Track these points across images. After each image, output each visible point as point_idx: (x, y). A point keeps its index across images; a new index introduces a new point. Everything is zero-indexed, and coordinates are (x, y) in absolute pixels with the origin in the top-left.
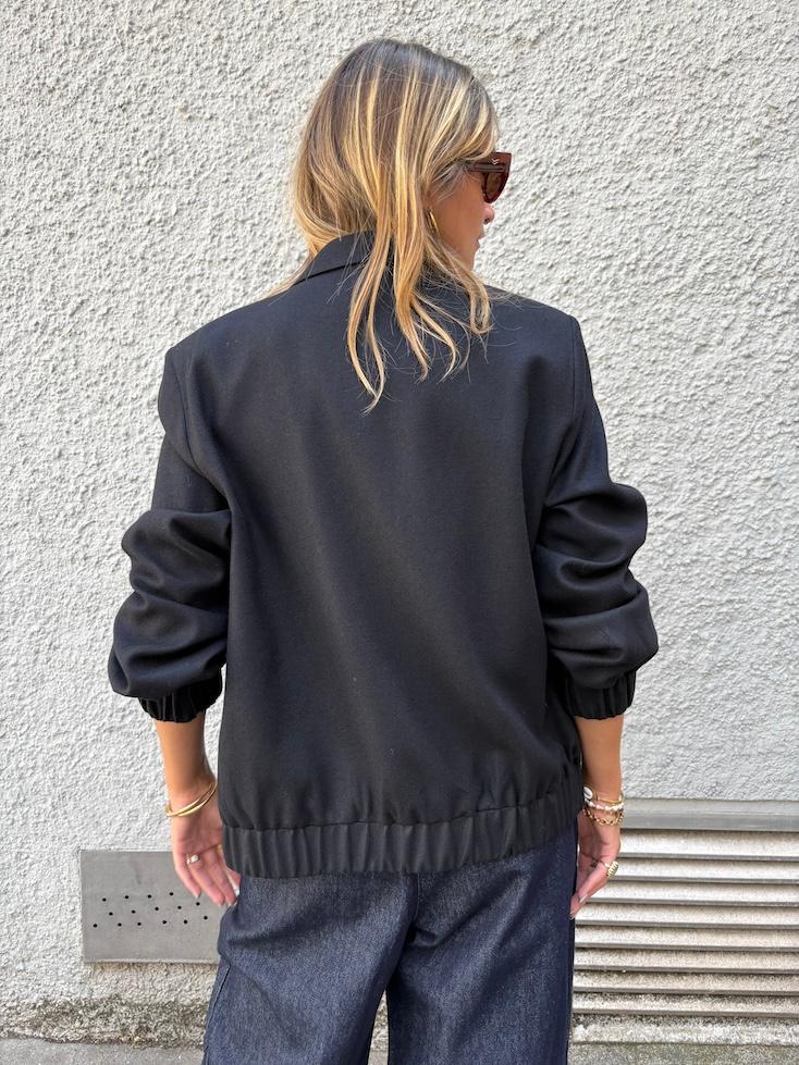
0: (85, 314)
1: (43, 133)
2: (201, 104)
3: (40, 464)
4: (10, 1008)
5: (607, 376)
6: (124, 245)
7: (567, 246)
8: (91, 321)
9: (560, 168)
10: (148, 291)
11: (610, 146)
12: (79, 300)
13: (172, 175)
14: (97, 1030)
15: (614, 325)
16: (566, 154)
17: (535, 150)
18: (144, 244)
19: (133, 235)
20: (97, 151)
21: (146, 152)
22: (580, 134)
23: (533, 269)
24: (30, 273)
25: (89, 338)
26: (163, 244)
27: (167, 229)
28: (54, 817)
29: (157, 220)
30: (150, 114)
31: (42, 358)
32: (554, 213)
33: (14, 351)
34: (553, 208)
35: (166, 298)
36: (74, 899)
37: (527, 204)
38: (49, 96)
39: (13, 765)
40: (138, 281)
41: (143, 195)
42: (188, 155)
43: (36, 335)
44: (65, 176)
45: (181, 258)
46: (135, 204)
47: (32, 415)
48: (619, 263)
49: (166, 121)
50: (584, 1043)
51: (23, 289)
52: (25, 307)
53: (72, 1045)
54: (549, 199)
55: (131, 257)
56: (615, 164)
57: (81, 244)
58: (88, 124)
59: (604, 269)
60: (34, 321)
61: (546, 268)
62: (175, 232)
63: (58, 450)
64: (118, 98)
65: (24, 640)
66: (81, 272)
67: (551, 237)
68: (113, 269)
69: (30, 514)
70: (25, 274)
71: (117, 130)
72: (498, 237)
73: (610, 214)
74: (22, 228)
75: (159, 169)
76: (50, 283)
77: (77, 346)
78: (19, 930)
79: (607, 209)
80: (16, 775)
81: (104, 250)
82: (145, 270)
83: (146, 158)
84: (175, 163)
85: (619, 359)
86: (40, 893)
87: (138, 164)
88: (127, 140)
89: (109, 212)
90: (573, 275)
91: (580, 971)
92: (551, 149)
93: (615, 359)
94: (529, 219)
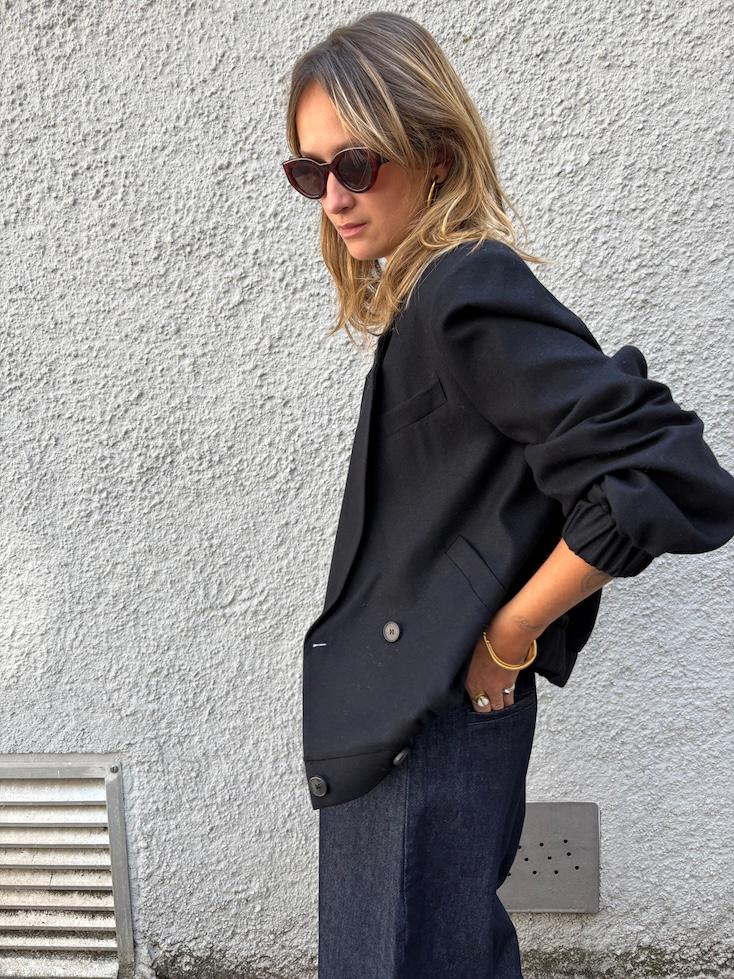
2: (621, 52)
6: (531, 197)
10: (553, 243)
13: (585, 124)
18: (552, 195)
19: (541, 187)
20: (511, 102)
21: (562, 101)
26: (571, 195)
27: (576, 179)
29: (567, 171)
30: (567, 63)
35: (571, 250)
38: (464, 46)
41: (555, 145)
42: (604, 104)
45: (589, 209)
46: (545, 155)
49: (584, 69)
55: (538, 210)
58: (503, 74)
62: (585, 183)
64: (535, 47)
71: (532, 79)
75: (572, 120)
82: (550, 223)
83: (560, 108)
84: (590, 112)
87: (552, 114)
88: (542, 90)
89: (518, 164)
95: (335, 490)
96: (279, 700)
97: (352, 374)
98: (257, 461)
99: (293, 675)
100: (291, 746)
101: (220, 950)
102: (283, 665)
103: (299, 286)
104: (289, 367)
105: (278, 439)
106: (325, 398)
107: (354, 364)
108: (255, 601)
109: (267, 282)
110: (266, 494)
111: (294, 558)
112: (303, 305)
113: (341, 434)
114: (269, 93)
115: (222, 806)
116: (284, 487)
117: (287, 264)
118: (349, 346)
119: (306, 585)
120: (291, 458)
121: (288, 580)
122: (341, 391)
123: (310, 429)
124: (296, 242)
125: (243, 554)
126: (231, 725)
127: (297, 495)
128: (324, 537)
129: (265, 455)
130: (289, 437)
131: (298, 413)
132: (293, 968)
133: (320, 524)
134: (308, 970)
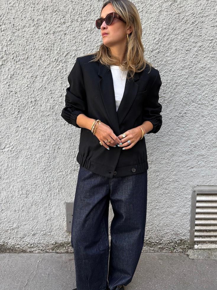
0: (69, 56)
1: (57, 5)
3: (56, 98)
4: (46, 245)
5: (210, 73)
6: (80, 37)
7: (201, 37)
8: (70, 58)
9: (200, 15)
10: (86, 50)
11: (213, 9)
12: (67, 52)
13: (93, 17)
14: (70, 250)
15: (212, 59)
16: (201, 11)
17: (193, 10)
18: (85, 37)
19: (82, 34)
20: (73, 10)
21: (86, 10)
22: (205, 6)
24: (54, 45)
25: (69, 63)
26: (91, 37)
27: (92, 32)
28: (58, 194)
29: (89, 30)
31: (57, 69)
32: (197, 27)
33: (49, 67)
36: (64, 215)
37: (190, 25)
39: (48, 180)
40: (83, 47)
41: (85, 23)
42: (98, 11)
43: (55, 62)
44: (64, 17)
45: (95, 41)
46: (83, 25)
47: (54, 85)
48: (214, 41)
49: (92, 1)
50: (197, 249)
51: (52, 49)
52: (52, 55)
53: (64, 254)
54: (196, 23)
55: (82, 40)
56: (214, 14)
57: (68, 37)
58: (70, 2)
59: (211, 43)
60: (55, 58)
61: (195, 43)
62: (94, 33)
63: (61, 94)
65: (51, 147)
66: (68, 44)
67: (196, 34)
68: (77, 44)
69: (53, 112)
70: (52, 45)
72: (182, 34)
73: (212, 28)
74: (52, 32)
75: (90, 15)
76: (59, 48)
77: (66, 65)
78: (49, 224)
79: (212, 26)
80: (49, 183)
81: (74, 38)
82: (85, 44)
83: (86, 12)
84: (94, 13)
86: (55, 214)
87: (84, 14)
88: (81, 7)
89: (76, 27)
90: (202, 45)
91: (196, 231)
92: (197, 10)
93: (212, 68)
94: (191, 29)
95: (31, 117)
96: (19, 174)
97: (34, 85)
98: (9, 109)
99: (22, 168)
100: (23, 187)
101: (6, 243)
102: (19, 165)
103: (18, 60)
104: (16, 83)
105: (14, 103)
106: (27, 92)
107: (34, 82)
108: (11, 148)
109: (9, 59)
110: (12, 118)
111: (21, 136)
112: (19, 66)
113: (31, 102)
114: (7, 7)
115: (5, 203)
116: (17, 116)
117: (14, 54)
118: (32, 77)
119: (24, 144)
120: (18, 108)
121: (19, 142)
122: (31, 90)
123: (23, 100)
124: (16, 48)
125: (7, 135)
126: (6, 181)
127: (20, 119)
128: (28, 130)
129: (11, 108)
130: (17, 102)
131: (19, 96)
132: (26, 247)
133: (27, 127)
134: (30, 248)
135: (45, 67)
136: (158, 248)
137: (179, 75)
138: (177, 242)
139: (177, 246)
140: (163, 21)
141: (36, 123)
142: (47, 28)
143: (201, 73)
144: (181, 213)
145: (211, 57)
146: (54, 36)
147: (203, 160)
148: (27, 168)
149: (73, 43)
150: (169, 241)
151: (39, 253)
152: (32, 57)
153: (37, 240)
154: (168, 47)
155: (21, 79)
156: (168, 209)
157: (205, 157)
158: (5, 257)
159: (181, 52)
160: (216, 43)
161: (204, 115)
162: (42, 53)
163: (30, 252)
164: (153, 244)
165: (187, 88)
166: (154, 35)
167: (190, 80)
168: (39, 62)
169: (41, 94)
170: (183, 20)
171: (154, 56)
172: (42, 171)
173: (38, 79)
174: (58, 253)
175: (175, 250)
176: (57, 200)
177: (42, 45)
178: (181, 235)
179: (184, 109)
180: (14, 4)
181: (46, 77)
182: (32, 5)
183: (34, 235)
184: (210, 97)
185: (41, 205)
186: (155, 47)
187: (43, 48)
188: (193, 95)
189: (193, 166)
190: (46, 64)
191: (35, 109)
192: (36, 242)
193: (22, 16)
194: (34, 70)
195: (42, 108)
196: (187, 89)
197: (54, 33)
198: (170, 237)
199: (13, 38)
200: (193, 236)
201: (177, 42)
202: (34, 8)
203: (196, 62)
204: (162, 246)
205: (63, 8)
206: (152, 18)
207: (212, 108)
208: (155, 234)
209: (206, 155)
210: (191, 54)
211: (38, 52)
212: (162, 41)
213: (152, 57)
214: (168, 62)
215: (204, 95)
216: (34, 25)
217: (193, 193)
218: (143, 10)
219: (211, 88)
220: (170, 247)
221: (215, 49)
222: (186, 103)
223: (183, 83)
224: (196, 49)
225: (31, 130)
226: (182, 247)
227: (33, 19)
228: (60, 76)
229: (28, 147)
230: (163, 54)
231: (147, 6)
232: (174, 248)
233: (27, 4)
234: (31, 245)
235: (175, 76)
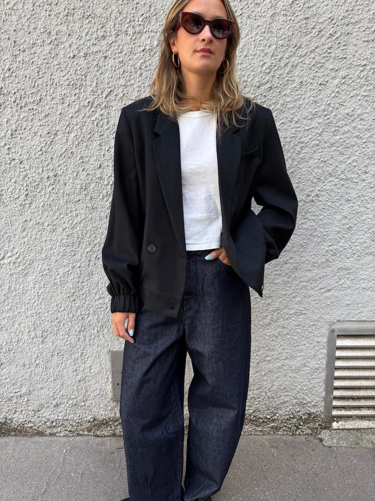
0: (112, 97)
1: (91, 5)
3: (90, 171)
4: (78, 423)
5: (361, 124)
6: (131, 62)
7: (345, 60)
8: (115, 100)
9: (343, 21)
10: (143, 85)
11: (367, 10)
12: (109, 90)
13: (155, 26)
14: (118, 431)
15: (366, 98)
16: (346, 14)
17: (331, 12)
18: (141, 61)
19: (135, 57)
20: (119, 14)
21: (143, 14)
22: (353, 4)
23: (328, 71)
24: (86, 77)
25: (114, 109)
26: (150, 61)
27: (152, 53)
28: (98, 336)
29: (147, 49)
31: (92, 119)
32: (339, 43)
33: (78, 116)
34: (339, 41)
36: (108, 373)
37: (327, 39)
39: (79, 313)
40: (138, 80)
41: (141, 37)
43: (89, 108)
44: (102, 27)
46: (137, 41)
47: (87, 147)
48: (369, 68)
50: (337, 429)
51: (82, 85)
52: (83, 94)
53: (108, 438)
54: (337, 36)
56: (369, 19)
57: (110, 62)
59: (362, 71)
60: (87, 101)
61: (335, 71)
62: (156, 55)
63: (99, 164)
65: (84, 255)
66: (110, 76)
67: (337, 55)
68: (126, 74)
69: (86, 195)
70: (83, 77)
71: (128, 3)
72: (312, 56)
73: (366, 44)
74: (82, 54)
75: (148, 23)
76: (95, 82)
77: (108, 113)
78: (82, 387)
79: (365, 41)
80: (80, 318)
81: (121, 65)
82: (141, 75)
83: (142, 18)
84: (156, 20)
85: (367, 115)
86: (92, 371)
87: (138, 21)
88: (133, 9)
89: (124, 45)
90: (347, 74)
91: (336, 398)
92: (339, 11)
93: (365, 115)
94: (327, 46)
95: (47, 205)
96: (29, 303)
97: (52, 148)
98: (9, 190)
99: (34, 292)
100: (36, 325)
101: (10, 419)
102: (29, 288)
103: (23, 105)
104: (21, 145)
105: (18, 179)
106: (40, 160)
107: (52, 143)
108: (14, 258)
109: (8, 103)
110: (15, 206)
111: (31, 237)
112: (26, 114)
113: (48, 177)
114: (2, 10)
115: (6, 353)
116: (23, 203)
117: (17, 94)
118: (50, 135)
119: (37, 250)
120: (25, 189)
121: (29, 248)
122: (47, 156)
123: (34, 175)
124: (20, 83)
125: (7, 235)
126: (8, 315)
127: (30, 207)
128: (44, 227)
129: (13, 188)
130: (24, 179)
131: (27, 167)
132: (43, 426)
133: (41, 221)
134: (50, 427)
135: (70, 116)
136: (269, 428)
137: (307, 128)
138: (303, 417)
139: (302, 423)
140: (279, 33)
141: (58, 214)
142: (74, 47)
143: (346, 125)
144: (308, 369)
145: (363, 96)
146: (86, 61)
147: (348, 276)
148: (42, 292)
149: (120, 74)
150: (288, 416)
151: (66, 436)
152: (49, 98)
153: (61, 414)
154: (287, 78)
155: (30, 138)
156: (286, 361)
157: (351, 271)
158: (7, 444)
159: (309, 87)
160: (372, 71)
161: (350, 199)
162: (65, 91)
163: (51, 434)
164: (261, 421)
165: (320, 150)
166: (263, 57)
167: (326, 136)
168: (60, 107)
169: (65, 164)
170: (314, 31)
171: (261, 94)
172: (69, 297)
173: (59, 137)
174: (98, 436)
175: (299, 431)
176: (96, 346)
177: (66, 78)
178: (309, 405)
179: (316, 188)
180: (14, 5)
181: (73, 135)
182: (46, 7)
183: (57, 406)
184: (362, 166)
185: (68, 355)
186: (264, 79)
187: (67, 83)
188: (331, 163)
189: (330, 288)
190: (72, 111)
191: (54, 191)
192: (60, 418)
193: (29, 26)
194: (52, 122)
195: (67, 187)
196: (321, 154)
197: (86, 55)
198: (290, 410)
199: (15, 66)
200: (329, 407)
201: (303, 70)
202: (50, 11)
203: (337, 105)
204: (276, 425)
205: (102, 10)
206: (258, 26)
207: (365, 186)
208: (265, 404)
209: (353, 268)
210: (328, 90)
211: (59, 89)
212: (276, 68)
213: (259, 97)
214: (287, 105)
215: (350, 164)
216: (51, 41)
217: (329, 334)
218: (243, 13)
219: (363, 151)
220: (290, 426)
221: (370, 82)
222: (319, 177)
223: (313, 143)
224: (336, 82)
225: (49, 227)
226: (311, 425)
227: (48, 31)
228: (98, 131)
229: (43, 256)
230: (278, 91)
231: (250, 6)
232: (298, 428)
233: (38, 4)
234: (52, 422)
235: (298, 129)
